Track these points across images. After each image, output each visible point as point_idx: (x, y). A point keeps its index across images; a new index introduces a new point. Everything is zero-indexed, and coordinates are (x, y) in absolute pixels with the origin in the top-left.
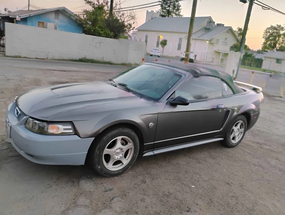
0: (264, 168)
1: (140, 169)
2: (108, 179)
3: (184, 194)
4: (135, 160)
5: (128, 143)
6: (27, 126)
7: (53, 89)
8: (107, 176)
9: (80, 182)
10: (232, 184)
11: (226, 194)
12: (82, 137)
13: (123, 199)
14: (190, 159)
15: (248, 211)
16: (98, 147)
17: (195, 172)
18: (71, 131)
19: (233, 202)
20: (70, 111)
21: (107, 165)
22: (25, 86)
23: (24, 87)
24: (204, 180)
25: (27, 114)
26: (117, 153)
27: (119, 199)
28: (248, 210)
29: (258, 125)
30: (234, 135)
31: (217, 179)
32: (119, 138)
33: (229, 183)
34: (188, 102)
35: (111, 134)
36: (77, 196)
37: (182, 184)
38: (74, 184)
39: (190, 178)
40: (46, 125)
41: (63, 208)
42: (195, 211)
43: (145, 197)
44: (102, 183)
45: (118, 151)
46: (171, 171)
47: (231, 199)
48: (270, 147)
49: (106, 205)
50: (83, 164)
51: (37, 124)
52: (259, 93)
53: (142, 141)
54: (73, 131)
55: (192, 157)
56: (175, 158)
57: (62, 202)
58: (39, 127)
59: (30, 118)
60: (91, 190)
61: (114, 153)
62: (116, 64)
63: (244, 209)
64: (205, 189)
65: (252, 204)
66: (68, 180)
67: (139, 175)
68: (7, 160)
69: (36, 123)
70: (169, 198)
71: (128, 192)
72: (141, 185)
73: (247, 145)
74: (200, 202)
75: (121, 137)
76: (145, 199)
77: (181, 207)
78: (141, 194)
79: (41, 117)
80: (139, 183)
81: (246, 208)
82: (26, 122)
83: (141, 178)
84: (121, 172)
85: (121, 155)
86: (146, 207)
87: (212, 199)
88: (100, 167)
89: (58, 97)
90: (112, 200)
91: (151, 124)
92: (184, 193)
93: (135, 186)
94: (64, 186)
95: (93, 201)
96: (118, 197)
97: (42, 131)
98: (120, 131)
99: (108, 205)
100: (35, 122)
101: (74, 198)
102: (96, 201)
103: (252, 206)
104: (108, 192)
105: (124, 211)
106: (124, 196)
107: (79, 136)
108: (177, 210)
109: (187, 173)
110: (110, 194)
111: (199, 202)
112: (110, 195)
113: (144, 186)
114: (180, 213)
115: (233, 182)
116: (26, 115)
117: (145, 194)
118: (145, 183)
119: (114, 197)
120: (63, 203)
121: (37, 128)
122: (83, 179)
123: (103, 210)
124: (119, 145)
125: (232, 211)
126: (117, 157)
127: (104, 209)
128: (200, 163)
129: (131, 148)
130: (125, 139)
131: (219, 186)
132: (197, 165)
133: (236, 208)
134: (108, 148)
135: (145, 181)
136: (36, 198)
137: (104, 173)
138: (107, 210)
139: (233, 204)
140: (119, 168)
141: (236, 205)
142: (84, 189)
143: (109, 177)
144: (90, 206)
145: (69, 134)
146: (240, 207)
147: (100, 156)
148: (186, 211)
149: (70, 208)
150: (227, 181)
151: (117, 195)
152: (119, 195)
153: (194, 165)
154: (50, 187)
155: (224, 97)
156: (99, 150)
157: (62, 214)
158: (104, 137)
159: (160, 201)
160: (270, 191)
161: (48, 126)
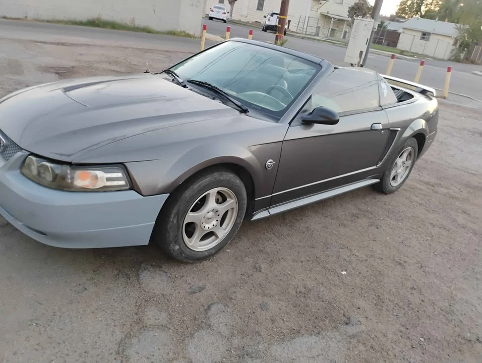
0: (448, 230)
2: (190, 267)
3: (331, 289)
4: (238, 229)
5: (228, 199)
6: (25, 171)
7: (67, 90)
8: (189, 261)
9: (141, 277)
10: (405, 264)
11: (401, 284)
12: (144, 194)
13: (228, 306)
14: (327, 219)
15: (444, 316)
16: (174, 211)
17: (341, 244)
18: (122, 183)
19: (415, 299)
20: (115, 140)
21: (190, 243)
24: (358, 260)
25: (22, 147)
26: (208, 218)
27: (221, 306)
28: (444, 313)
30: (396, 172)
31: (380, 256)
32: (213, 192)
33: (401, 262)
34: (338, 118)
35: (198, 185)
36: (140, 306)
37: (324, 268)
38: (129, 281)
39: (335, 257)
40: (69, 172)
41: (119, 335)
42: (359, 321)
43: (266, 300)
44: (183, 276)
45: (210, 215)
46: (300, 244)
47: (411, 294)
48: (448, 190)
49: (200, 321)
50: (146, 243)
51: (50, 169)
53: (251, 195)
54: (126, 182)
55: (329, 214)
56: (302, 219)
57: (115, 320)
58: (55, 176)
59: (30, 156)
60: (165, 293)
61: (203, 220)
62: (158, 33)
63: (436, 312)
64: (365, 277)
66: (116, 272)
67: (246, 256)
69: (46, 167)
70: (309, 300)
72: (254, 275)
73: (413, 189)
75: (216, 190)
76: (266, 304)
77: (332, 316)
78: (258, 294)
79: (57, 154)
80: (250, 272)
82: (23, 164)
83: (250, 261)
84: (213, 251)
85: (214, 222)
86: (273, 321)
87: (380, 295)
88: (177, 247)
89: (84, 107)
90: (208, 311)
91: (270, 162)
92: (332, 287)
93: (243, 277)
94: (111, 286)
95: (173, 314)
96: (218, 303)
97: (61, 184)
98: (215, 178)
99: (202, 322)
100: (43, 165)
101: (136, 311)
102: (179, 313)
103: (447, 304)
104: (197, 294)
105: (235, 332)
106: (228, 300)
107: (138, 193)
108: (327, 322)
109: (328, 246)
110: (202, 298)
111: (360, 303)
112: (202, 300)
113: (259, 277)
114: (335, 328)
115: (406, 259)
116: (21, 149)
117: (264, 295)
119: (210, 303)
120: (117, 323)
121: (49, 177)
122: (145, 270)
123: (196, 334)
124: (211, 204)
125: (418, 317)
126: (208, 226)
127: (197, 331)
128: (344, 226)
129: (233, 209)
130: (222, 192)
131: (386, 269)
132: (342, 230)
133: (424, 311)
134: (192, 211)
135: (260, 268)
136: (61, 317)
137: (185, 258)
138: (203, 332)
139: (418, 304)
140: (211, 245)
141: (421, 304)
142: (151, 290)
143: (192, 263)
144: (169, 326)
145: (119, 189)
146: (430, 309)
147: (179, 227)
148: (343, 324)
149: (131, 333)
150: (397, 259)
151: (215, 299)
152: (218, 298)
153: (337, 231)
154: (83, 291)
155: (381, 108)
156: (177, 217)
157: (119, 347)
158: (186, 192)
159: (295, 307)
160: (468, 273)
161: (74, 173)
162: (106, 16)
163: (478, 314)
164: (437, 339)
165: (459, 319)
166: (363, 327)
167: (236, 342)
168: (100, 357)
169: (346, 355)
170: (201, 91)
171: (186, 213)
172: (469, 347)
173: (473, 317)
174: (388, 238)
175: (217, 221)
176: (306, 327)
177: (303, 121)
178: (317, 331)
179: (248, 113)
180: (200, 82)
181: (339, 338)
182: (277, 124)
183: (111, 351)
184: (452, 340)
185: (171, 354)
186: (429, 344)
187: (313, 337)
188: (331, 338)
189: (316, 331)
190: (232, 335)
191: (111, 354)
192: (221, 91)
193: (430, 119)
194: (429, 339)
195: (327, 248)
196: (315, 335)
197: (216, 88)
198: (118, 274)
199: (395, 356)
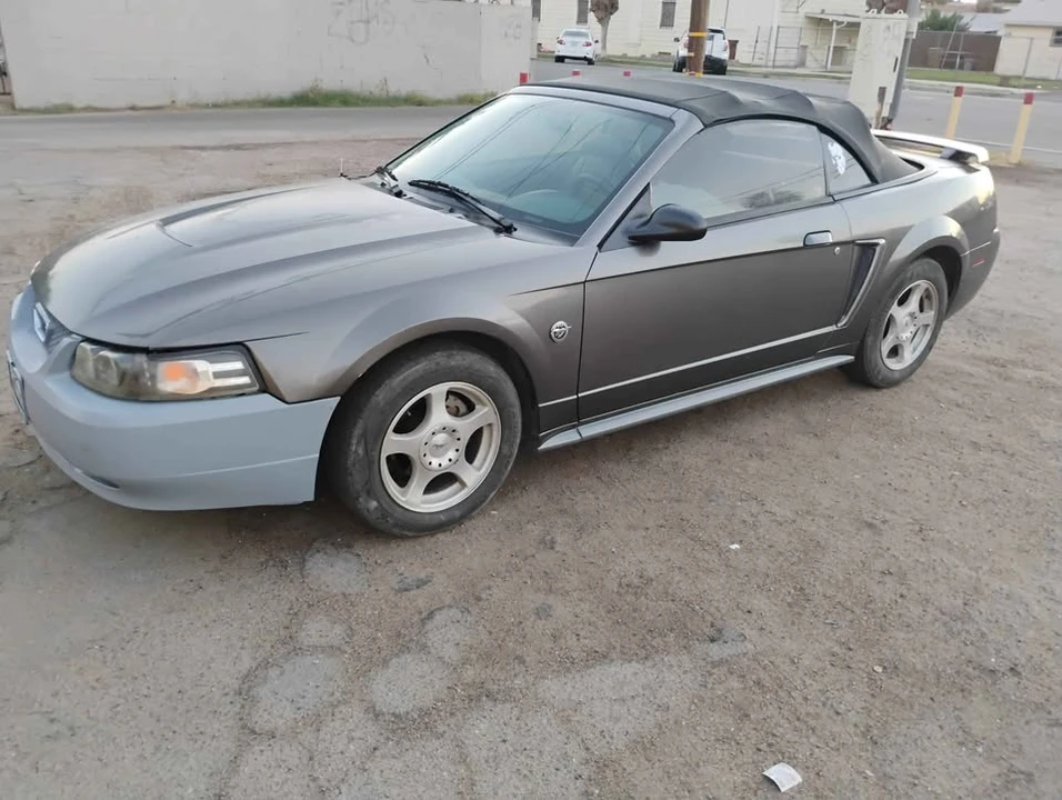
0: (1013, 455)
1: (531, 498)
2: (409, 544)
3: (697, 577)
4: (509, 468)
5: (477, 407)
6: (78, 372)
7: (166, 222)
8: (406, 533)
9: (309, 565)
10: (882, 527)
11: (861, 565)
12: (287, 399)
13: (469, 612)
14: (726, 444)
15: (945, 624)
16: (357, 432)
17: (743, 492)
18: (245, 380)
19: (885, 592)
20: (231, 301)
21: (403, 494)
22: (92, 220)
23: (90, 224)
24: (775, 521)
25: (70, 328)
26: (437, 446)
27: (455, 613)
28: (945, 618)
29: (993, 293)
30: (897, 337)
31: (829, 512)
32: (438, 392)
33: (875, 521)
34: (704, 225)
35: (401, 377)
36: (296, 614)
37: (692, 539)
38: (284, 573)
39: (722, 518)
40: (145, 366)
41: (247, 663)
42: (743, 635)
43: (551, 600)
44: (391, 562)
45: (441, 438)
46: (652, 496)
47: (880, 582)
48: (1037, 374)
49: (407, 639)
50: (310, 497)
51: (113, 364)
52: (976, 170)
53: (528, 395)
54: (251, 377)
55: (732, 435)
56: (667, 448)
57: (244, 639)
59: (82, 344)
60: (349, 591)
61: (426, 449)
62: (438, 102)
63: (929, 618)
64: (781, 554)
65: (962, 595)
66: (263, 558)
67: (529, 522)
68: (34, 502)
69: (106, 361)
70: (643, 598)
72: (537, 556)
73: (948, 374)
74: (759, 602)
75: (444, 387)
76: (550, 607)
77: (686, 627)
78: (538, 590)
79: (126, 335)
80: (531, 551)
81: (938, 614)
82: (73, 359)
83: (535, 530)
84: (457, 513)
85: (452, 454)
86: (555, 638)
87: (805, 586)
88: (374, 504)
89: (186, 249)
90: (427, 621)
91: (560, 327)
92: (701, 574)
93: (514, 560)
94: (250, 581)
95: (356, 627)
96: (450, 606)
97: (135, 390)
98: (438, 364)
99: (412, 640)
100: (102, 357)
101: (286, 623)
102: (369, 626)
103: (959, 602)
104: (412, 592)
105: (474, 656)
106: (472, 601)
107: (277, 398)
108: (671, 637)
109: (713, 497)
110: (421, 599)
111: (756, 602)
112: (421, 603)
113: (546, 559)
114: (685, 647)
115: (888, 516)
116: (69, 333)
117: (550, 591)
118: (552, 548)
119: (434, 608)
120: (247, 644)
121: (113, 378)
122: (318, 551)
123: (395, 660)
124: (439, 416)
125: (881, 627)
126: (439, 463)
127: (397, 655)
128: (762, 457)
129: (490, 425)
130: (461, 392)
131: (834, 536)
132: (754, 464)
133: (900, 615)
134: (398, 430)
135: (553, 542)
136: (146, 634)
137: (396, 525)
138: (409, 657)
139: (888, 601)
140: (451, 500)
141: (897, 602)
142: (323, 587)
143: (414, 537)
144: (345, 647)
145: (240, 392)
146: (916, 611)
147: (371, 463)
148: (704, 641)
149: (270, 660)
150: (866, 517)
151: (448, 600)
152: (454, 598)
153: (740, 467)
154: (196, 591)
155: (832, 199)
156: (363, 442)
157: (243, 683)
158: (377, 393)
159: (609, 612)
160: (1032, 541)
161: (156, 367)
162: (330, 83)
163: (1031, 619)
164: (914, 668)
165: (978, 630)
166: (748, 646)
167: (470, 674)
168: (205, 699)
169: (695, 696)
170: (430, 199)
171: (380, 435)
172: (986, 683)
173: (1015, 626)
174: (857, 476)
175: (457, 450)
176: (622, 647)
177: (630, 238)
178: (646, 653)
179: (514, 233)
180: (430, 182)
181: (688, 665)
182: (573, 248)
183: (227, 690)
184: (949, 671)
185: (337, 694)
186: (891, 678)
187: (634, 663)
188: (671, 665)
189: (643, 653)
190: (466, 661)
191: (227, 694)
192: (467, 195)
193: (977, 219)
194: (896, 668)
195: (711, 501)
196: (638, 662)
197: (458, 190)
198: (267, 561)
199: (806, 699)
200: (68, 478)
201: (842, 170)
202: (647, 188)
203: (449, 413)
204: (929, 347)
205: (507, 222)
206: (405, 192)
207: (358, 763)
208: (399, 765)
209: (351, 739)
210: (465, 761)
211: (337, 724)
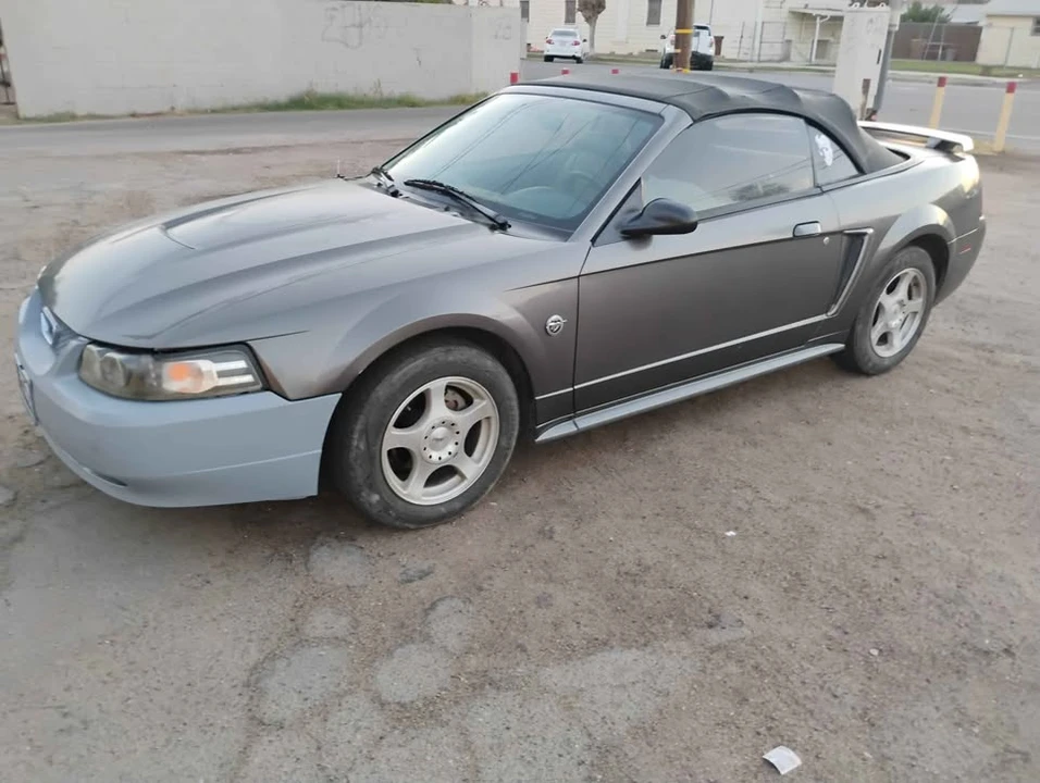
0: (1002, 439)
1: (530, 490)
2: (411, 536)
3: (694, 564)
4: (508, 460)
5: (476, 401)
6: (85, 374)
7: (170, 225)
8: (407, 525)
9: (314, 557)
10: (876, 512)
11: (855, 549)
12: (291, 397)
13: (470, 602)
14: (720, 433)
15: (939, 606)
16: (359, 427)
17: (738, 480)
18: (248, 378)
19: (880, 577)
20: (235, 302)
21: (404, 488)
23: (94, 228)
24: (770, 507)
25: (78, 331)
26: (437, 440)
27: (457, 603)
28: (939, 601)
29: (980, 280)
30: (886, 325)
31: (822, 498)
32: (437, 386)
33: (869, 507)
34: (695, 219)
35: (400, 373)
36: (301, 607)
37: (689, 527)
38: (289, 567)
39: (718, 505)
40: (151, 366)
41: (254, 655)
42: (740, 621)
43: (551, 588)
44: (394, 554)
45: (440, 432)
46: (648, 484)
47: (874, 567)
48: (1025, 358)
49: (410, 629)
50: (314, 492)
51: (120, 366)
52: (961, 159)
53: (525, 388)
54: (254, 376)
55: (726, 424)
56: (662, 438)
57: (251, 632)
58: (129, 376)
59: (89, 346)
60: (353, 583)
61: (426, 443)
62: (429, 104)
63: (923, 600)
64: (776, 540)
65: (955, 577)
66: (268, 552)
67: (528, 513)
68: (44, 501)
69: (113, 362)
70: (641, 586)
71: (490, 578)
72: (536, 546)
73: (937, 360)
74: (756, 589)
75: (443, 382)
76: (550, 596)
77: (684, 613)
78: (537, 579)
79: (131, 337)
80: (529, 542)
81: (932, 596)
82: (80, 361)
83: (534, 520)
84: (458, 505)
85: (451, 448)
86: (556, 626)
87: (801, 571)
88: (375, 498)
89: (187, 252)
90: (430, 612)
91: (554, 321)
92: (697, 561)
93: (513, 551)
94: (256, 575)
95: (360, 619)
96: (452, 597)
97: (141, 391)
98: (436, 359)
99: (414, 630)
100: (108, 358)
101: (292, 615)
102: (373, 617)
103: (953, 585)
104: (415, 584)
105: (476, 646)
106: (474, 591)
107: (279, 395)
108: (670, 624)
109: (709, 485)
110: (423, 589)
111: (753, 587)
112: (423, 593)
113: (545, 549)
114: (683, 633)
115: (881, 501)
116: (76, 335)
117: (551, 580)
118: (551, 538)
119: (436, 598)
120: (254, 636)
121: (119, 379)
122: (322, 545)
123: (399, 650)
124: (438, 410)
125: (877, 610)
126: (439, 457)
127: (401, 645)
128: (755, 444)
129: (488, 418)
130: (464, 389)
131: (828, 522)
132: (747, 452)
133: (894, 599)
134: (398, 425)
135: (552, 531)
136: (156, 628)
137: (397, 518)
138: (413, 647)
139: (882, 585)
140: (450, 492)
141: (891, 586)
142: (328, 581)
143: (416, 530)
144: (350, 638)
145: (243, 391)
146: (911, 594)
147: (372, 458)
148: (703, 627)
149: (277, 652)
150: (859, 502)
151: (450, 590)
152: (456, 589)
153: (734, 456)
154: (203, 585)
155: (820, 190)
156: (364, 437)
157: (251, 675)
158: (378, 388)
159: (608, 600)
160: (1022, 523)
161: (161, 367)
162: (325, 87)
163: (1024, 601)
164: (910, 650)
165: (973, 612)
166: (746, 631)
167: (473, 662)
168: (214, 692)
169: (694, 681)
170: (427, 198)
171: (381, 430)
172: (981, 664)
173: (1008, 607)
174: (849, 463)
175: (457, 444)
176: (623, 634)
177: (624, 232)
178: (645, 641)
179: (509, 230)
180: (424, 182)
181: (687, 651)
182: (567, 244)
183: (235, 683)
184: (944, 653)
185: (343, 685)
186: (887, 661)
187: (634, 650)
188: (671, 652)
189: (643, 641)
190: (469, 651)
191: (235, 686)
192: (462, 193)
193: (963, 207)
194: (892, 651)
195: (706, 489)
196: (637, 648)
197: (452, 189)
198: (273, 555)
199: (803, 682)
200: (78, 476)
201: (829, 161)
202: (638, 183)
203: (449, 408)
204: (918, 334)
205: (501, 220)
206: (401, 192)
207: (365, 752)
208: (405, 753)
209: (358, 729)
210: (469, 748)
211: (343, 713)
